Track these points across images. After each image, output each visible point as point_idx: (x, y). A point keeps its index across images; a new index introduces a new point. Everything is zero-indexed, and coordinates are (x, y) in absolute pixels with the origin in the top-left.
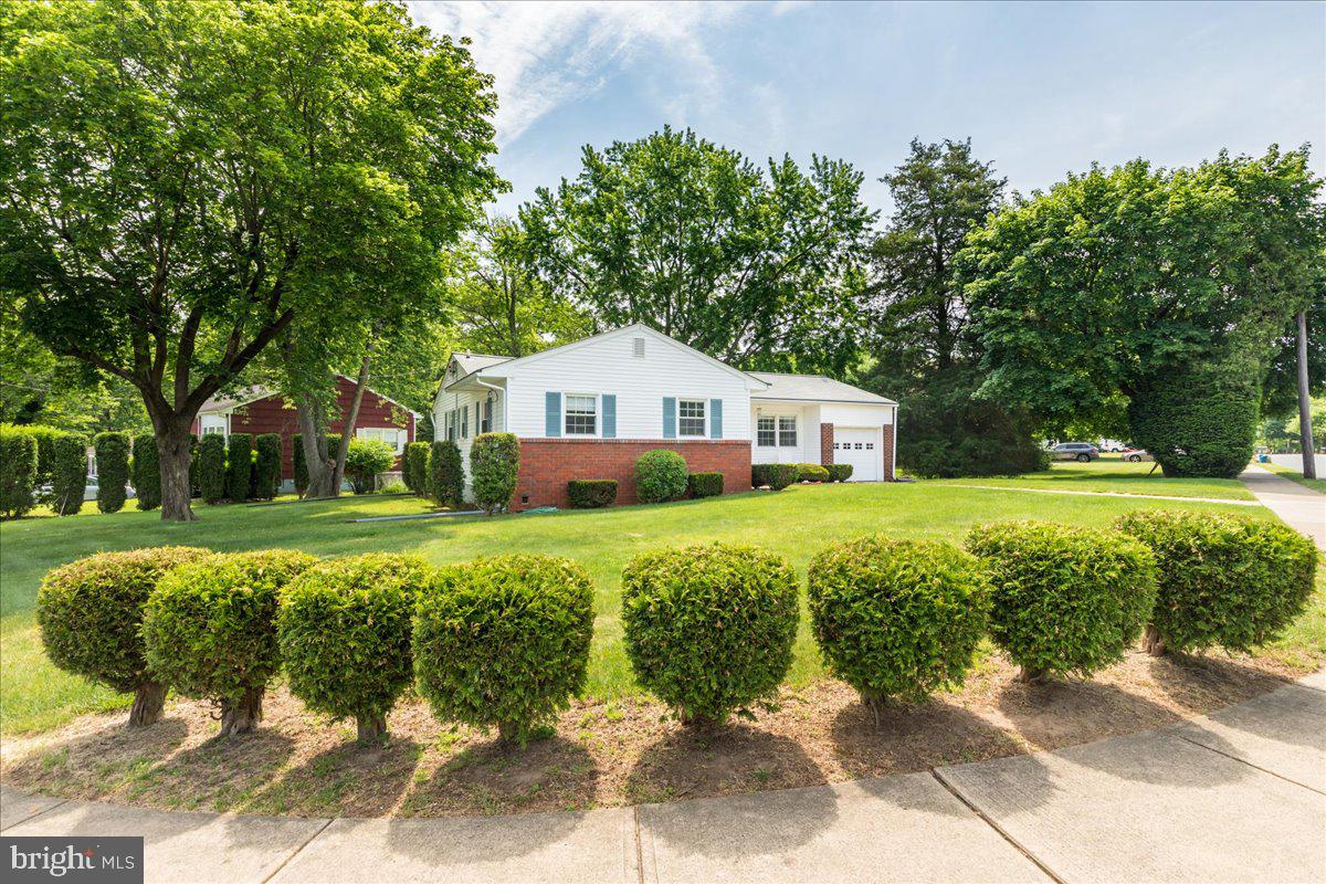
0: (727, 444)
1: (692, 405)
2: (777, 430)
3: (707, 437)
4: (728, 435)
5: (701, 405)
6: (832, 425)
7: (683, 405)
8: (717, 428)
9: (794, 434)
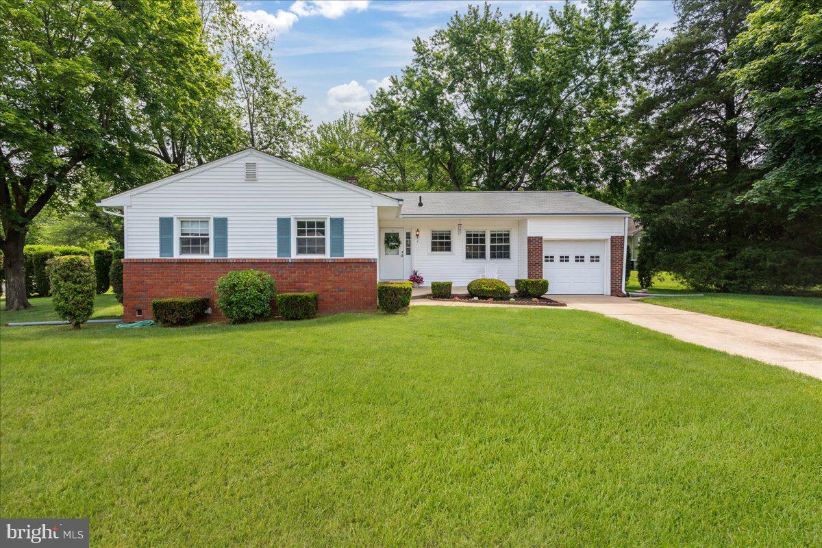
0: (347, 263)
1: (311, 224)
2: (488, 244)
3: (327, 256)
4: (350, 253)
5: (321, 224)
6: (541, 238)
7: (301, 224)
8: (338, 246)
9: (507, 248)
